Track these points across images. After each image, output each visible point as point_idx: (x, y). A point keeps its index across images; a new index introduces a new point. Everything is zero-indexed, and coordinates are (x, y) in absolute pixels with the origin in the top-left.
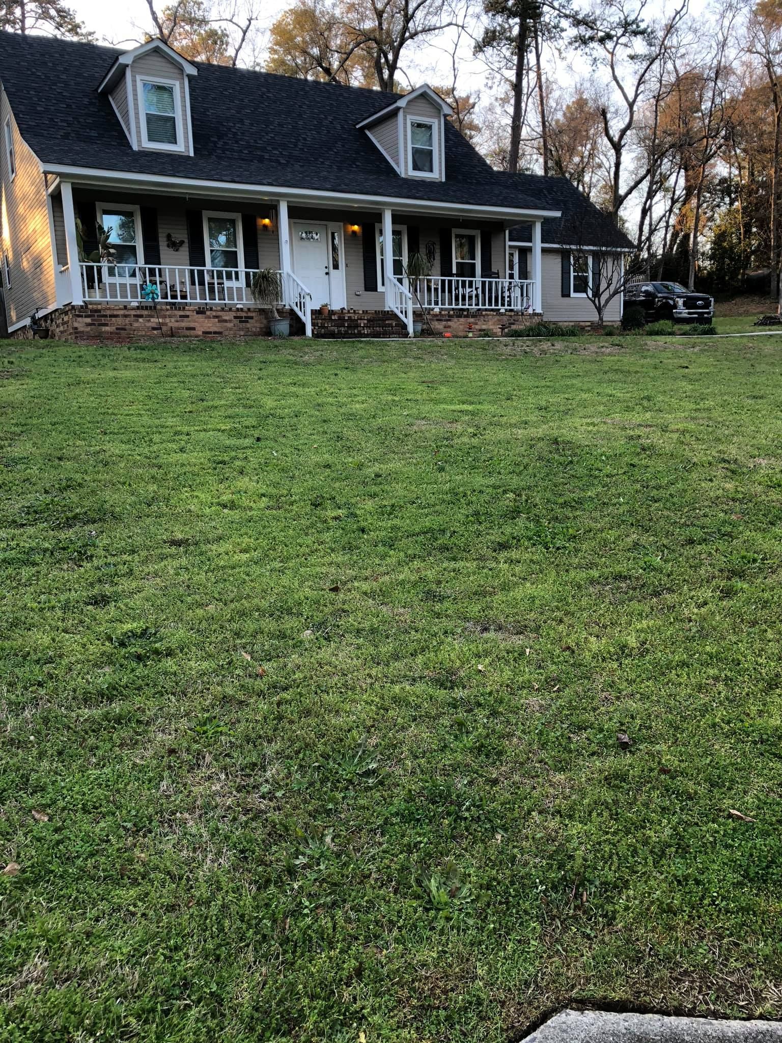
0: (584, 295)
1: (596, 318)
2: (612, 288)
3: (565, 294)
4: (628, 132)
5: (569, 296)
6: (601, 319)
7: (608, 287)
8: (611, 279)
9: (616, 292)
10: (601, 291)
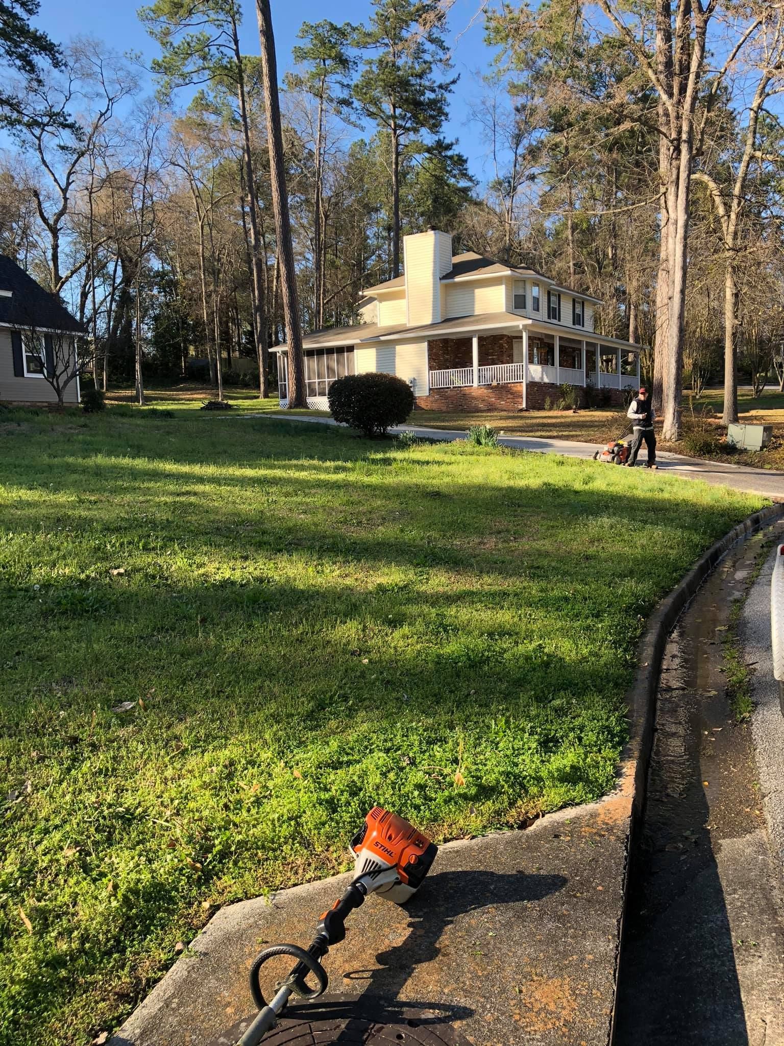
0: (41, 376)
1: (54, 398)
2: (70, 370)
3: (19, 372)
4: (63, 218)
5: (23, 375)
6: (61, 400)
7: (66, 369)
8: (68, 362)
9: (74, 375)
10: (58, 373)
